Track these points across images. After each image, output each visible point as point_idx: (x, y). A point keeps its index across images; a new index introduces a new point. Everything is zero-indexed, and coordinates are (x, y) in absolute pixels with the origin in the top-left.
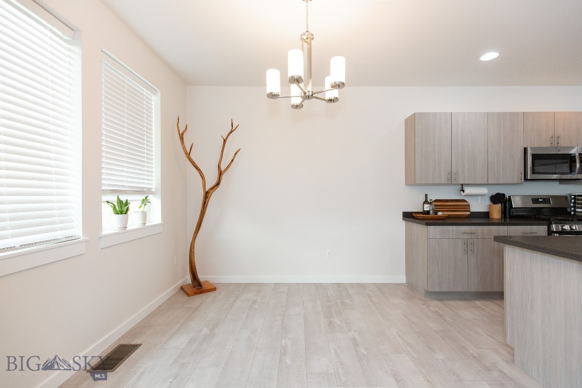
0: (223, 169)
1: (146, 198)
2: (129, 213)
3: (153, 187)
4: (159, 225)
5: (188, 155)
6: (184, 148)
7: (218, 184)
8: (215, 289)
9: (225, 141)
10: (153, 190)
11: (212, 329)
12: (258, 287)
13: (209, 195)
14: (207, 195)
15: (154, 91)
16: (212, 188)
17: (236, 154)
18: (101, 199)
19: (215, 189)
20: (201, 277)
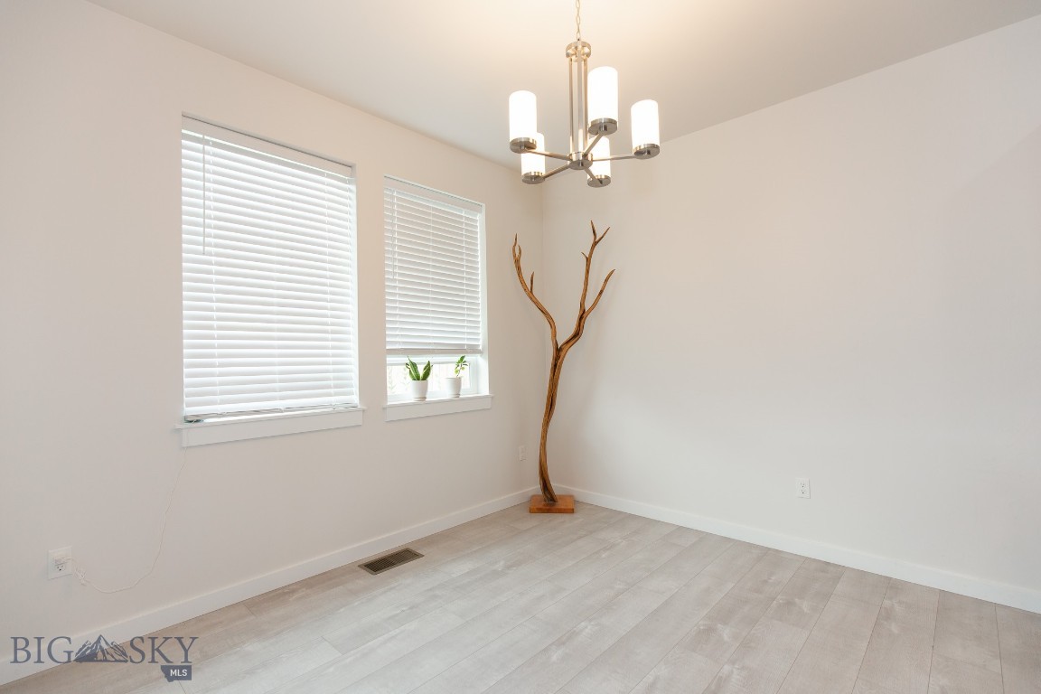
0: (587, 306)
1: (463, 358)
2: (429, 379)
3: (480, 343)
4: (486, 397)
5: (530, 293)
6: (522, 282)
7: (577, 335)
8: (572, 511)
9: (588, 260)
10: (480, 348)
11: (509, 567)
12: (644, 524)
13: (562, 354)
14: (559, 352)
15: (476, 209)
16: (567, 342)
17: (606, 280)
18: (386, 361)
19: (570, 344)
20: (557, 487)
